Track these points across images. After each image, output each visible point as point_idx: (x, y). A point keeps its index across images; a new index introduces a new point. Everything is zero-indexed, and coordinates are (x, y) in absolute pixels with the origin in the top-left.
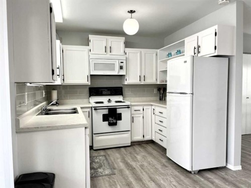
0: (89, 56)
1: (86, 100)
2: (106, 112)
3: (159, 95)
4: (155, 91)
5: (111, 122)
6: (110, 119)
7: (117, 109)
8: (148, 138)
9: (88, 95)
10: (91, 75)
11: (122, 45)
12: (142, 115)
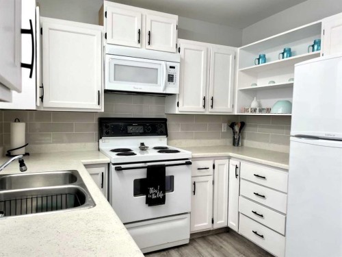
0: (103, 48)
1: (91, 145)
2: (141, 174)
3: (232, 136)
4: (224, 127)
5: (154, 197)
6: (152, 190)
7: (167, 168)
8: (220, 223)
9: (96, 133)
10: (106, 91)
11: (173, 32)
12: (210, 179)
